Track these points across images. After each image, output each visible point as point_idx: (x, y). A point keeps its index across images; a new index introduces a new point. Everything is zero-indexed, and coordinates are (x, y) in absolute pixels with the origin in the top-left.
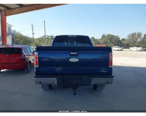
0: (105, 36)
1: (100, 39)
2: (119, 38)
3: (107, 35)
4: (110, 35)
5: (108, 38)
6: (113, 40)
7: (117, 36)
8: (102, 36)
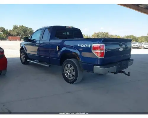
0: (18, 27)
1: (12, 30)
2: (33, 31)
3: (20, 26)
4: (23, 26)
5: (21, 30)
6: (28, 32)
7: (31, 28)
8: (13, 27)
